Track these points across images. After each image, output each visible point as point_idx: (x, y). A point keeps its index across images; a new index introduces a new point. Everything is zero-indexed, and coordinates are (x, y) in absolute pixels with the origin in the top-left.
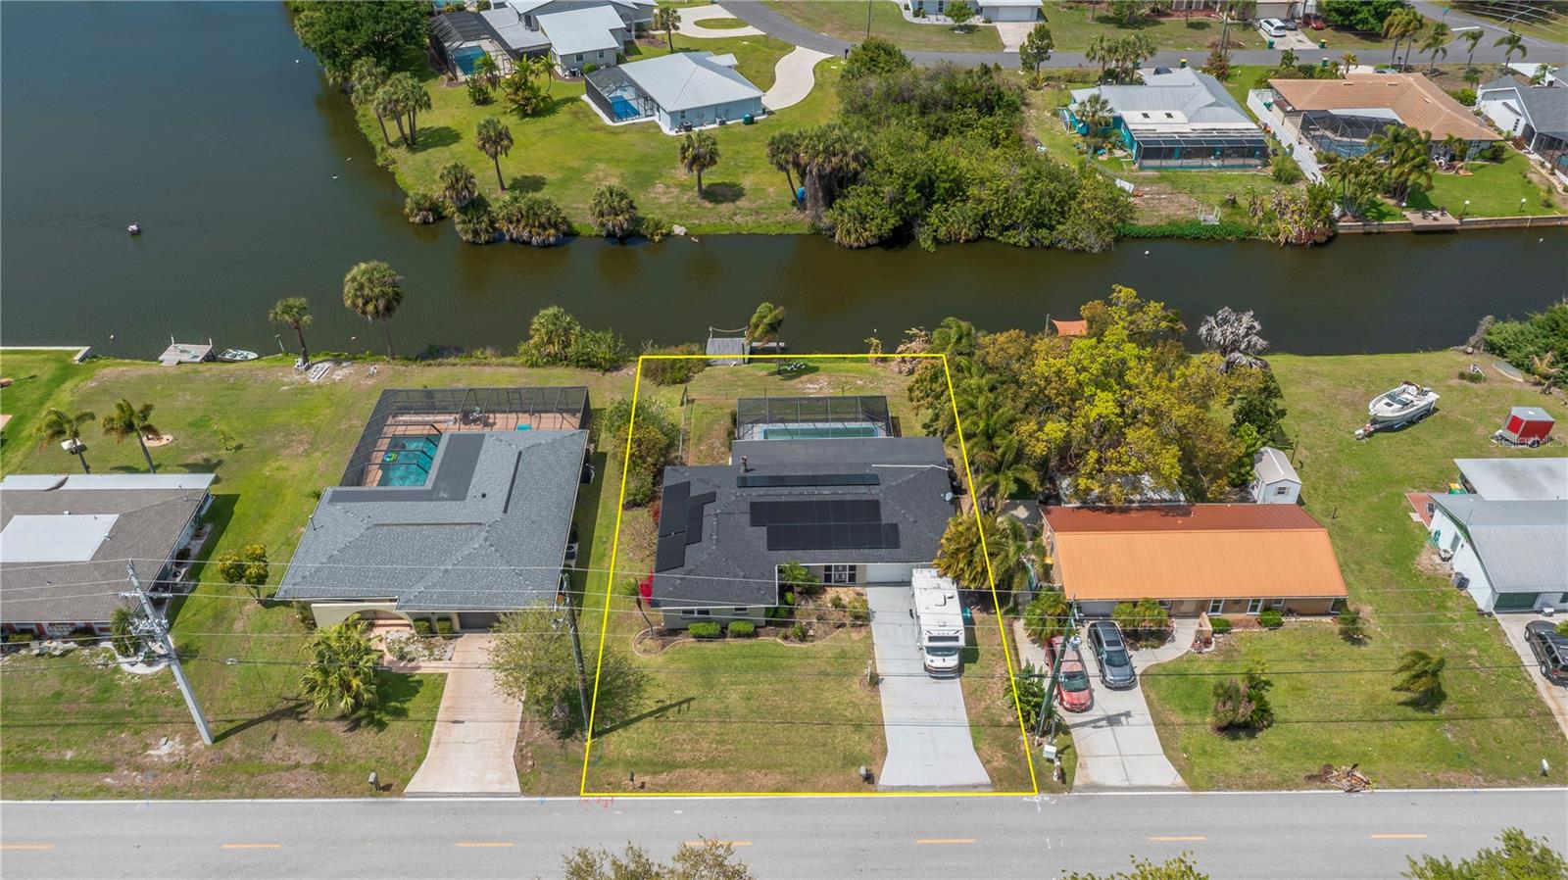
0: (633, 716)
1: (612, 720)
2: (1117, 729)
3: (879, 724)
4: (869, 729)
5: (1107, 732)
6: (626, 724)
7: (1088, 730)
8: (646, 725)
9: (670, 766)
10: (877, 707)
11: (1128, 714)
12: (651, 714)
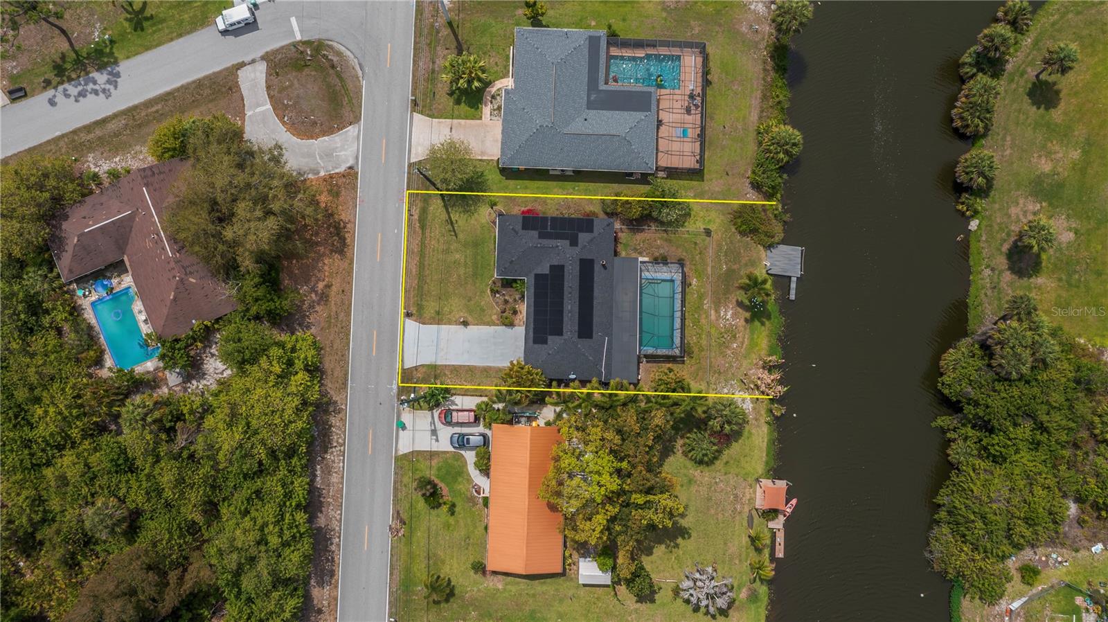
0: (450, 210)
1: (448, 200)
2: (429, 433)
3: (439, 322)
4: (437, 317)
5: (429, 428)
6: (446, 207)
7: (430, 419)
8: (444, 216)
9: (423, 227)
10: (450, 323)
11: (437, 440)
12: (450, 217)
